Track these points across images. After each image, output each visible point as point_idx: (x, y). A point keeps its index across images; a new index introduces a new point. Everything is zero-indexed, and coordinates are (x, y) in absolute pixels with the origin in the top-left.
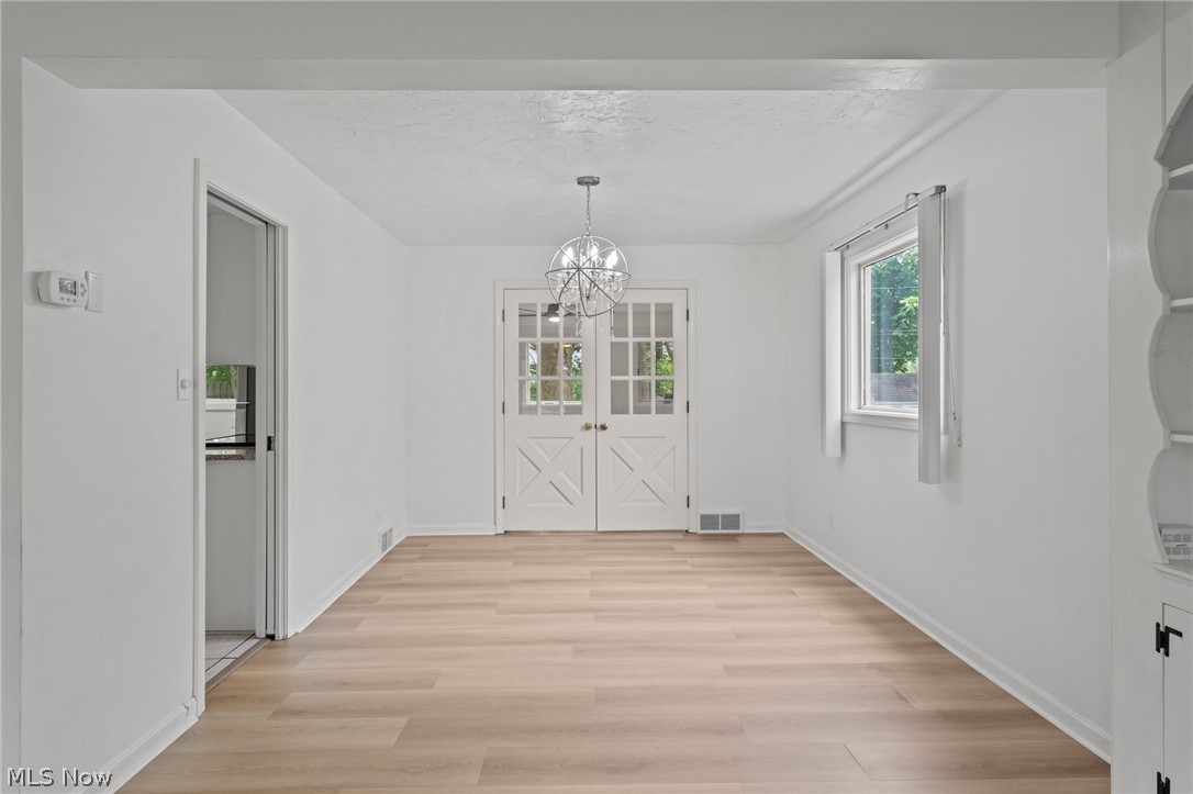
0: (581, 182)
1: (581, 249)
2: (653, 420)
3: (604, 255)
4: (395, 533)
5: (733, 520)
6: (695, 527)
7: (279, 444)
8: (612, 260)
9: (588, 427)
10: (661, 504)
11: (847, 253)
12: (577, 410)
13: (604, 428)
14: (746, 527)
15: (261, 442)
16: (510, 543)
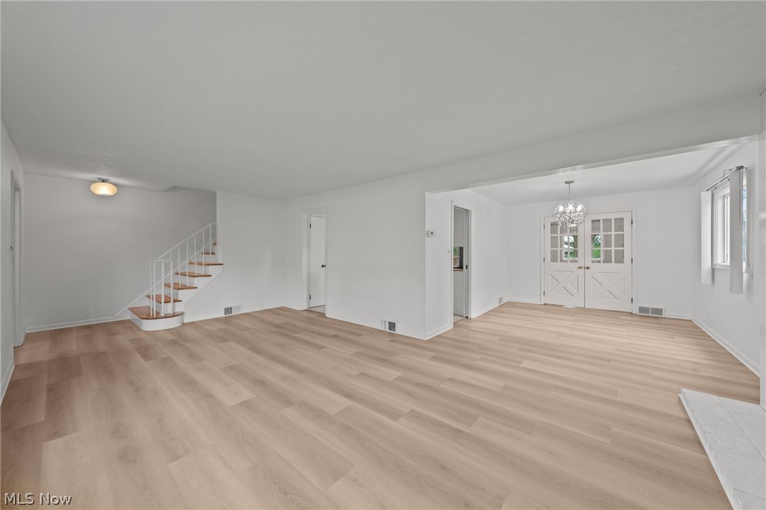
0: (566, 183)
1: (565, 206)
2: (613, 266)
3: (575, 207)
4: (504, 299)
5: (659, 311)
6: (636, 311)
7: (469, 267)
8: (579, 208)
9: (580, 268)
10: (617, 300)
11: (715, 191)
12: (576, 261)
13: (588, 268)
14: (666, 314)
15: (464, 267)
16: (546, 307)
